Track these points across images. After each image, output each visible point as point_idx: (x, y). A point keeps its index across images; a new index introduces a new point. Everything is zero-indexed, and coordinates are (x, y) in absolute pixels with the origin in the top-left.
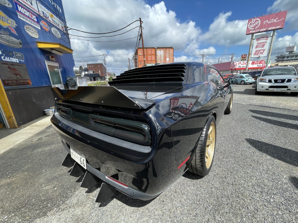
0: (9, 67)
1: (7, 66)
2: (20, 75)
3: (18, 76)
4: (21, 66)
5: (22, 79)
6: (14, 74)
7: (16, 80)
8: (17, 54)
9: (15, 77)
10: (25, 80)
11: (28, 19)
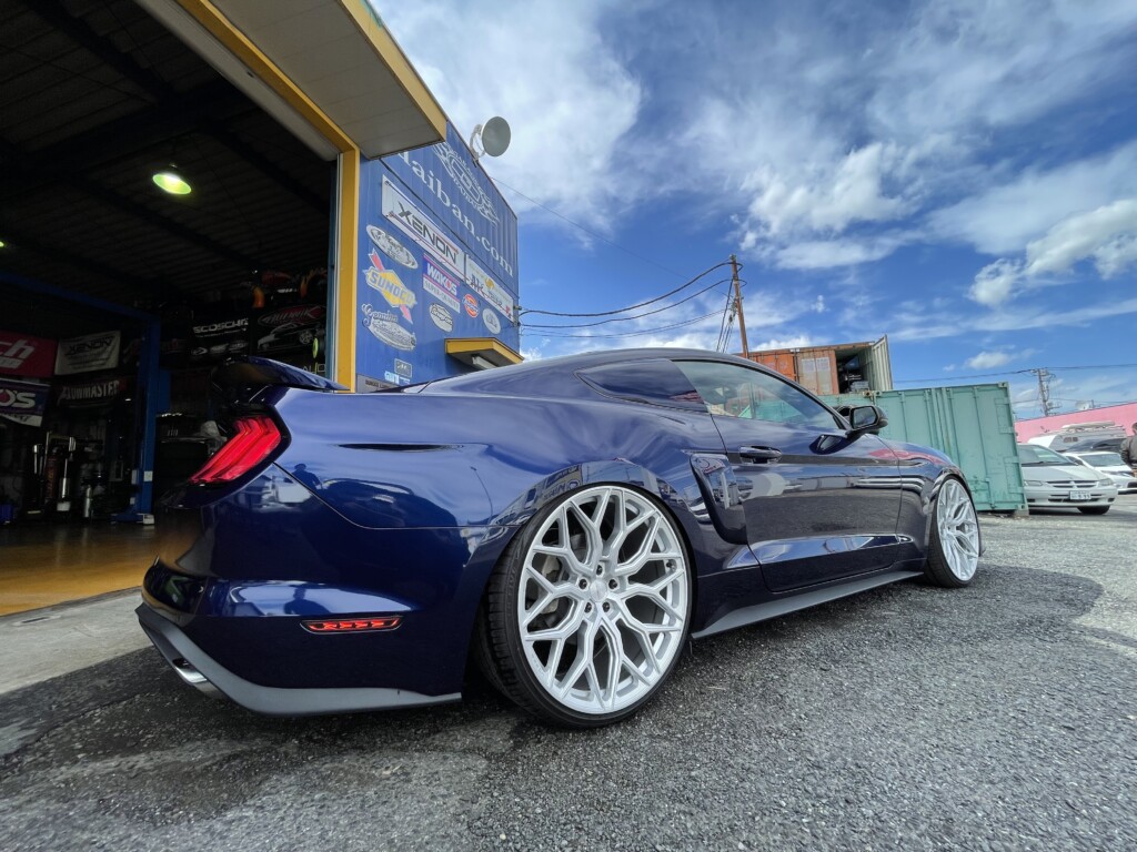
8: (401, 364)
11: (441, 292)
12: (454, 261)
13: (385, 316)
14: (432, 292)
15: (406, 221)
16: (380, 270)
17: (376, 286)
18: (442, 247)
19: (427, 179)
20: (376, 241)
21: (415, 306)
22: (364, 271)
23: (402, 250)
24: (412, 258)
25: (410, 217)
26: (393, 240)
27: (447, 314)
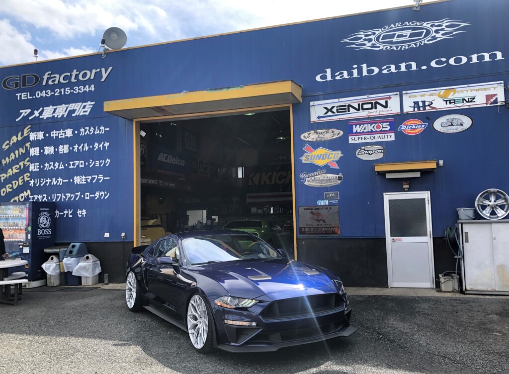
0: (312, 213)
1: (310, 211)
2: (324, 221)
3: (321, 223)
4: (331, 208)
5: (326, 226)
6: (316, 220)
7: (316, 228)
8: (330, 194)
9: (315, 224)
10: (330, 227)
11: (368, 136)
12: (386, 107)
13: (316, 173)
14: (360, 141)
15: (332, 114)
16: (311, 151)
17: (309, 161)
18: (369, 106)
19: (350, 74)
20: (307, 139)
21: (341, 158)
22: (300, 158)
23: (327, 133)
24: (336, 131)
25: (334, 110)
26: (320, 131)
27: (377, 147)
